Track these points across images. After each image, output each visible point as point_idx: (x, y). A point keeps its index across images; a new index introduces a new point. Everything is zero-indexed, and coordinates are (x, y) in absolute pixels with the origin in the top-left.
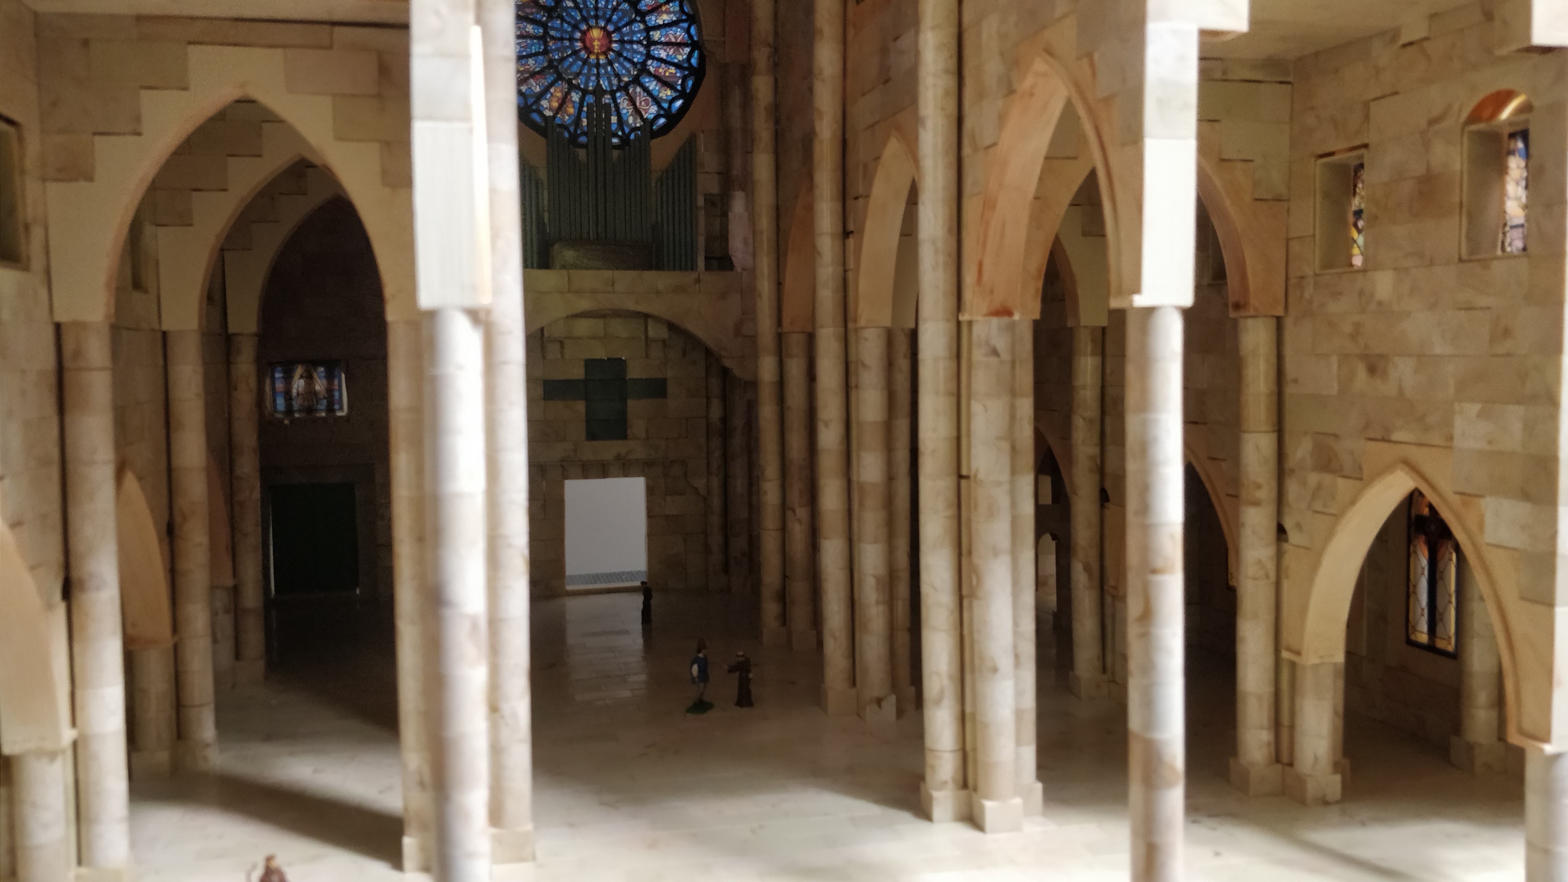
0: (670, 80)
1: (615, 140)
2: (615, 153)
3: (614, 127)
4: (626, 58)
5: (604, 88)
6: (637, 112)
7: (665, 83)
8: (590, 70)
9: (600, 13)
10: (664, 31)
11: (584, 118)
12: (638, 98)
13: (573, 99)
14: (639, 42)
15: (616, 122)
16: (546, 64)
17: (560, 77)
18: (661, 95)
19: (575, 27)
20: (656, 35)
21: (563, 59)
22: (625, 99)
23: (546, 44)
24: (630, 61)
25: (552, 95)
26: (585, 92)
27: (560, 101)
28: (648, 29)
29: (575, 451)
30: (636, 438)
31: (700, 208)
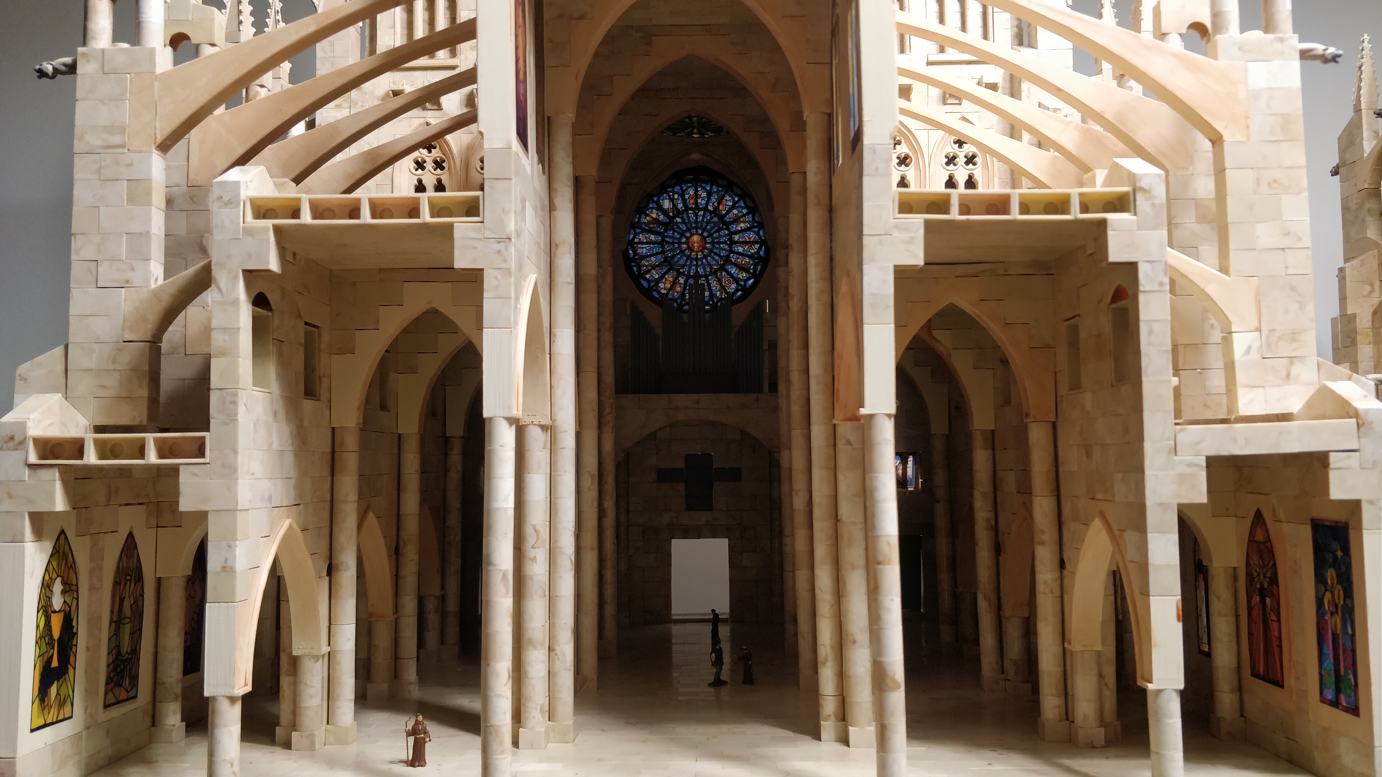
2: (707, 316)
3: (707, 299)
4: (716, 254)
6: (723, 287)
7: (741, 268)
8: (691, 263)
9: (699, 225)
10: (741, 235)
11: (687, 294)
12: (723, 279)
13: (680, 282)
14: (725, 242)
15: (708, 295)
16: (662, 260)
17: (672, 268)
18: (739, 276)
19: (682, 235)
20: (736, 237)
21: (674, 256)
22: (714, 280)
23: (663, 248)
24: (719, 255)
25: (666, 280)
26: (688, 277)
27: (671, 284)
28: (731, 234)
29: (678, 518)
30: (720, 510)
31: (765, 350)
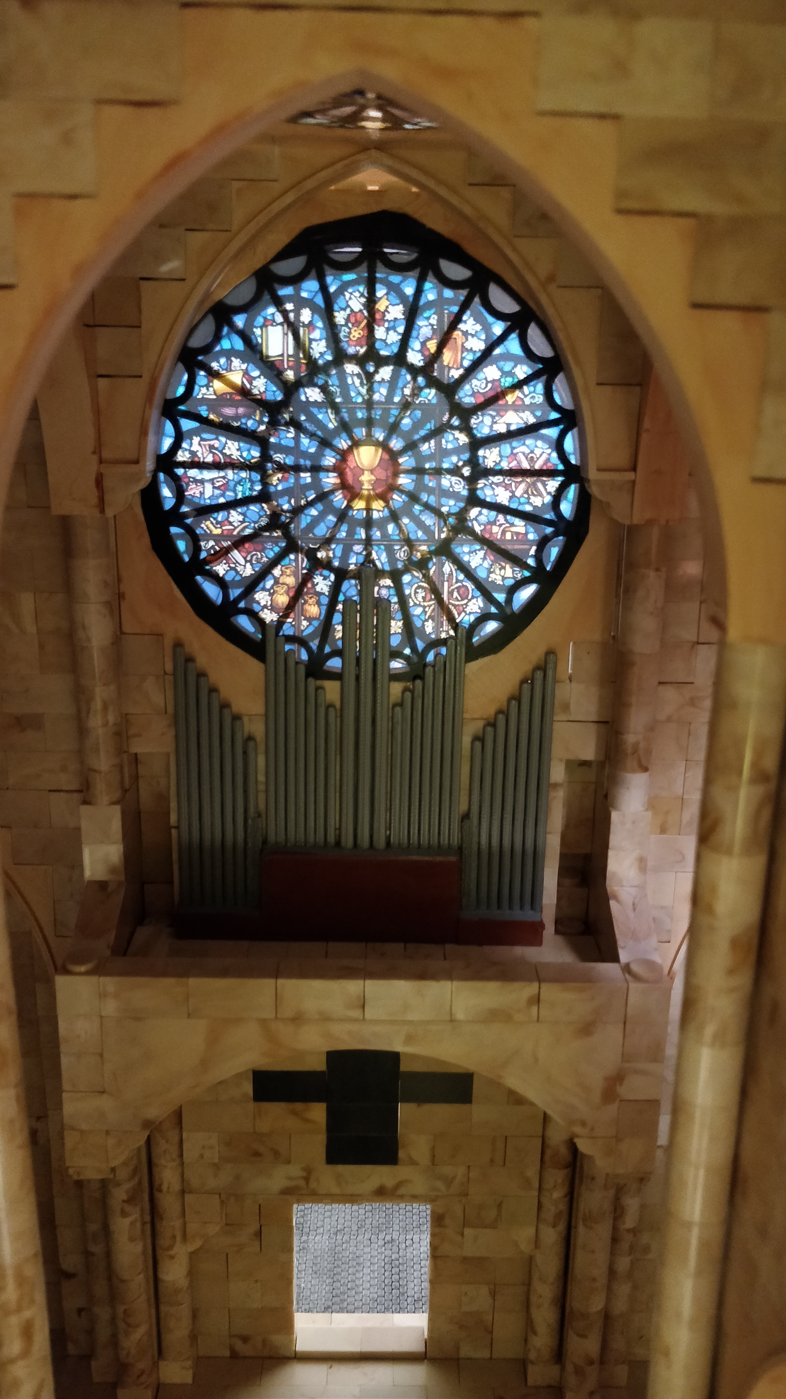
1: (397, 665)
2: (396, 688)
3: (395, 641)
4: (427, 506)
6: (443, 608)
7: (502, 552)
8: (351, 533)
10: (506, 448)
11: (338, 624)
12: (446, 584)
13: (318, 589)
14: (455, 471)
15: (400, 631)
17: (292, 546)
18: (493, 576)
19: (325, 443)
20: (489, 457)
21: (297, 511)
22: (419, 587)
23: (264, 481)
25: (277, 581)
26: (342, 575)
29: (307, 1179)
30: (413, 1162)
31: (556, 785)
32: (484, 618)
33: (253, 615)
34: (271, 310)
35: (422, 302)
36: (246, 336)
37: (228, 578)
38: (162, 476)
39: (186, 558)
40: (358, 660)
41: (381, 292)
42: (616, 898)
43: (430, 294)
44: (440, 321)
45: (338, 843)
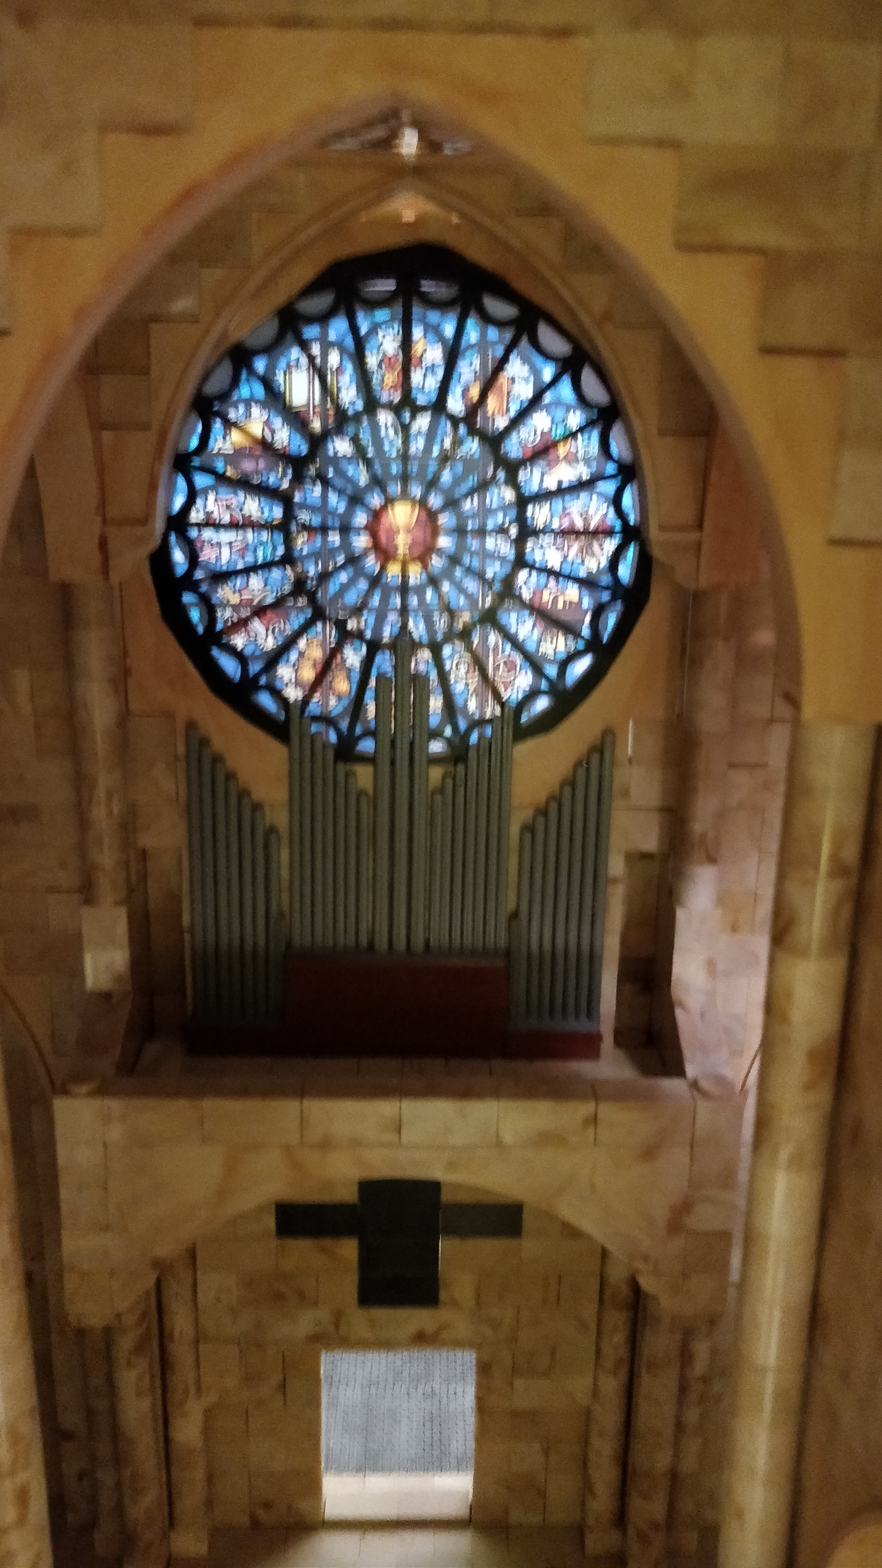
0: (566, 617)
1: (436, 747)
2: (436, 774)
3: (434, 721)
4: (469, 570)
5: (416, 636)
6: (488, 686)
7: (553, 621)
8: (385, 600)
9: (414, 468)
10: (558, 504)
11: (371, 702)
12: (491, 657)
13: (348, 662)
14: (501, 531)
15: (440, 708)
16: (287, 588)
17: (318, 614)
18: (543, 648)
19: (356, 500)
20: (539, 515)
21: (324, 577)
22: (461, 658)
23: (288, 542)
24: (480, 576)
25: (301, 654)
27: (318, 668)
28: (522, 501)
29: (337, 1325)
30: (455, 1304)
31: (615, 881)
32: (532, 695)
33: (276, 693)
34: (295, 353)
35: (464, 343)
36: (267, 383)
37: (248, 652)
38: (173, 538)
39: (200, 629)
40: (393, 743)
41: (417, 332)
42: (682, 1006)
43: (472, 333)
44: (484, 364)
45: (371, 946)
